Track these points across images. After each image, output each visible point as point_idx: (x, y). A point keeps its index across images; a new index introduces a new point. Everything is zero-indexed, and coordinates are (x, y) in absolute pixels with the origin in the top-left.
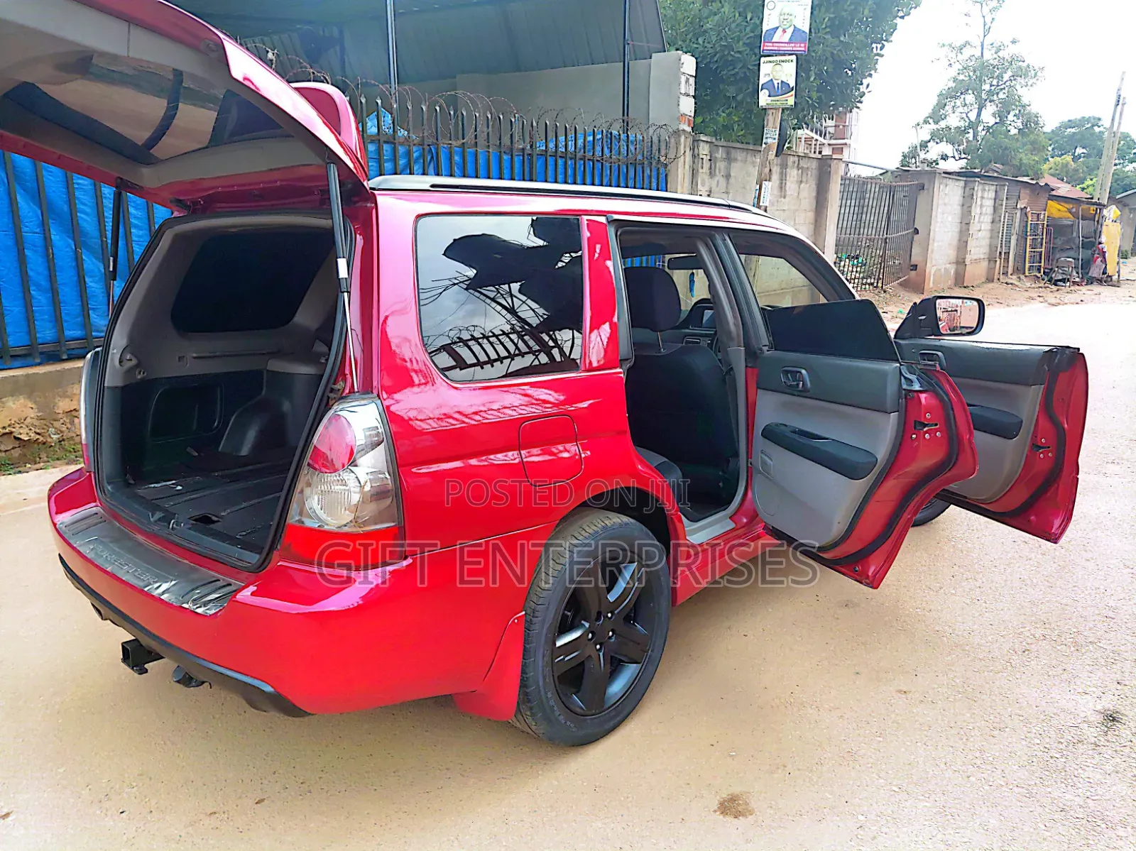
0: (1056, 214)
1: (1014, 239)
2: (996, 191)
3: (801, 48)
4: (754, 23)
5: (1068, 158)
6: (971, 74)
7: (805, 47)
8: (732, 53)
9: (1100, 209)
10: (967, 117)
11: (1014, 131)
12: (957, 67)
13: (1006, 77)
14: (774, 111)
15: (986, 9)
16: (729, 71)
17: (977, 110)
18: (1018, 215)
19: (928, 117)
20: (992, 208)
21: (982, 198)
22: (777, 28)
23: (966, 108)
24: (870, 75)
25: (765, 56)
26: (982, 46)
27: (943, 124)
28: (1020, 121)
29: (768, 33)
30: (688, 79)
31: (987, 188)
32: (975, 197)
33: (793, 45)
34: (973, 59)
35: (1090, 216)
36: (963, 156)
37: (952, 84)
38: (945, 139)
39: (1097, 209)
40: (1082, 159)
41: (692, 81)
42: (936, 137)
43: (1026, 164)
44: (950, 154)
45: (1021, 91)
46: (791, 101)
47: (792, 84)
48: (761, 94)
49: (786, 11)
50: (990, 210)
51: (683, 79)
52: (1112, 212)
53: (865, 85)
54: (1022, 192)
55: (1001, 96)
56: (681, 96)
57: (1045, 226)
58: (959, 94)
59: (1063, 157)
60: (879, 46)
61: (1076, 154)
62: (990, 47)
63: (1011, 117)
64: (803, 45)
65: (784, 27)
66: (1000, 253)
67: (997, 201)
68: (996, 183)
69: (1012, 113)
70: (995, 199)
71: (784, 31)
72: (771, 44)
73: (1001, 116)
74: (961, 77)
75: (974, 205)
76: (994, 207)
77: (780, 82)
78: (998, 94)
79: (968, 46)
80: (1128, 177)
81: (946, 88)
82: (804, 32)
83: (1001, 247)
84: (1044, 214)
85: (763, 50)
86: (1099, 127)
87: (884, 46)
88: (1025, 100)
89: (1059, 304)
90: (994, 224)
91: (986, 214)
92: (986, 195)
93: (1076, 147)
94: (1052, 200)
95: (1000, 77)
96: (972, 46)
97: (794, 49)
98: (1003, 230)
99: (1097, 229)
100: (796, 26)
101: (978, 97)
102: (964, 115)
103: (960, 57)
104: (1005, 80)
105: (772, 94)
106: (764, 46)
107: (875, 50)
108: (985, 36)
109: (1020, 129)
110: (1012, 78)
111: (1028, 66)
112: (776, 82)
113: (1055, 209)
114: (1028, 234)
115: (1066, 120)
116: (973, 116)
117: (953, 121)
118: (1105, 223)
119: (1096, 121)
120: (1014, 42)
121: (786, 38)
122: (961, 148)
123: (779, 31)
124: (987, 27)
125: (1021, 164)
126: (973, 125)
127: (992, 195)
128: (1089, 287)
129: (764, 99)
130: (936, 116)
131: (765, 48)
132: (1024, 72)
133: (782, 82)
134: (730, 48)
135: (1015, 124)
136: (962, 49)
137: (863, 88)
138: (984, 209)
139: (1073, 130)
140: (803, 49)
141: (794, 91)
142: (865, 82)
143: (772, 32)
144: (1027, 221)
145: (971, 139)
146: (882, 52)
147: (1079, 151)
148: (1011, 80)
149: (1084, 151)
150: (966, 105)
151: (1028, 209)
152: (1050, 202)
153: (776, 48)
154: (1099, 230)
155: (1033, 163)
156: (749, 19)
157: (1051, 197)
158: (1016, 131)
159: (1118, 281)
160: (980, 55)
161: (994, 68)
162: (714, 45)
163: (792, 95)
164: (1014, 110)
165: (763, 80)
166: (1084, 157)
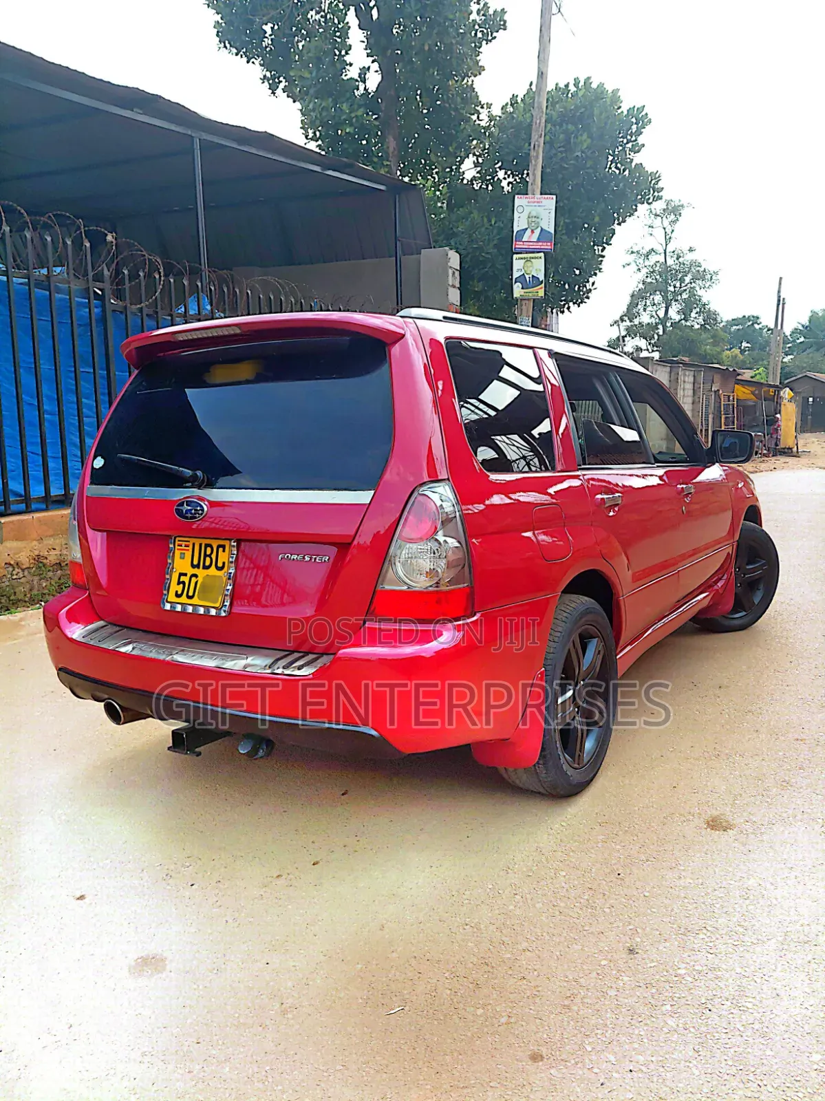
0: (742, 397)
1: (711, 417)
2: (694, 376)
3: (548, 246)
4: (498, 226)
5: (736, 351)
6: (658, 277)
7: (551, 245)
8: (483, 254)
9: (778, 391)
10: (657, 315)
11: (697, 327)
12: (644, 271)
13: (687, 279)
14: (527, 302)
15: (666, 223)
16: (479, 270)
17: (664, 309)
18: (713, 396)
19: (623, 316)
20: (692, 391)
21: (684, 382)
22: (526, 229)
23: (655, 307)
24: (595, 274)
25: (517, 253)
26: (665, 253)
27: (636, 321)
28: (701, 317)
29: (519, 233)
30: (454, 273)
31: (687, 373)
32: (679, 381)
33: (540, 244)
34: (658, 265)
35: (770, 397)
36: (655, 349)
37: (641, 286)
38: (638, 335)
39: (775, 391)
40: (747, 353)
41: (457, 274)
42: (631, 332)
43: (709, 354)
44: (644, 347)
45: (700, 292)
46: (541, 293)
47: (542, 278)
48: (515, 286)
49: (534, 214)
50: (691, 393)
51: (450, 272)
52: (786, 393)
53: (591, 283)
54: (715, 376)
55: (685, 296)
56: (449, 288)
57: (735, 406)
58: (648, 295)
59: (732, 350)
60: (600, 248)
61: (742, 348)
62: (672, 254)
63: (693, 315)
64: (549, 244)
65: (533, 228)
66: (701, 430)
67: (696, 384)
68: (693, 369)
69: (694, 311)
70: (694, 383)
71: (533, 232)
72: (521, 243)
73: (685, 313)
74: (649, 280)
75: (679, 387)
76: (694, 389)
77: (531, 276)
78: (681, 294)
79: (653, 253)
80: (787, 366)
81: (637, 289)
82: (549, 232)
83: (702, 425)
84: (733, 396)
85: (515, 248)
86: (758, 324)
87: (604, 248)
88: (704, 300)
89: (756, 472)
90: (695, 405)
91: (688, 396)
92: (686, 379)
93: (742, 342)
94: (737, 384)
95: (682, 281)
96: (657, 253)
97: (542, 247)
98: (702, 410)
99: (777, 407)
100: (543, 227)
101: (665, 298)
102: (654, 313)
103: (647, 263)
104: (686, 282)
105: (524, 287)
106: (516, 244)
107: (597, 251)
108: (666, 245)
109: (701, 325)
110: (692, 281)
111: (705, 271)
112: (527, 276)
113: (742, 392)
114: (722, 413)
115: (730, 319)
116: (661, 314)
117: (645, 318)
118: (783, 403)
119: (756, 319)
120: (691, 250)
121: (535, 237)
122: (653, 342)
123: (528, 232)
124: (668, 237)
125: (706, 355)
126: (663, 322)
127: (692, 379)
128: (775, 458)
129: (518, 291)
130: (630, 314)
131: (517, 246)
132: (701, 276)
133: (533, 276)
134: (480, 249)
135: (698, 321)
136: (648, 256)
137: (589, 286)
138: (686, 392)
139: (737, 327)
140: (550, 247)
141: (543, 284)
142: (591, 280)
143: (523, 232)
144: (720, 402)
145: (661, 333)
146: (603, 254)
147: (744, 344)
148: (691, 283)
149: (749, 345)
150: (654, 304)
151: (721, 392)
152: (736, 386)
153: (527, 247)
154: (779, 408)
155: (715, 353)
156: (493, 223)
157: (738, 382)
158: (699, 326)
159: (798, 452)
160: (664, 261)
161: (677, 272)
162: (466, 247)
163: (541, 288)
164: (695, 308)
165: (516, 275)
166: (749, 350)
